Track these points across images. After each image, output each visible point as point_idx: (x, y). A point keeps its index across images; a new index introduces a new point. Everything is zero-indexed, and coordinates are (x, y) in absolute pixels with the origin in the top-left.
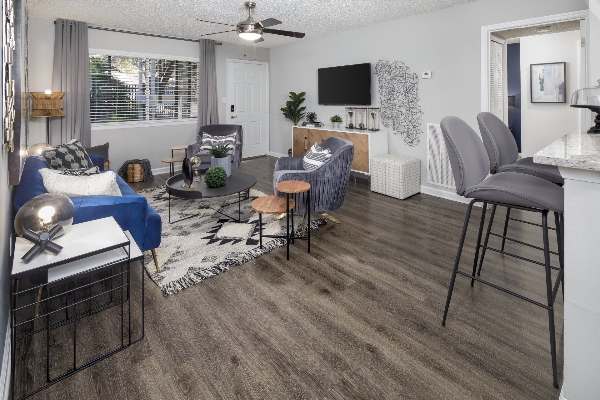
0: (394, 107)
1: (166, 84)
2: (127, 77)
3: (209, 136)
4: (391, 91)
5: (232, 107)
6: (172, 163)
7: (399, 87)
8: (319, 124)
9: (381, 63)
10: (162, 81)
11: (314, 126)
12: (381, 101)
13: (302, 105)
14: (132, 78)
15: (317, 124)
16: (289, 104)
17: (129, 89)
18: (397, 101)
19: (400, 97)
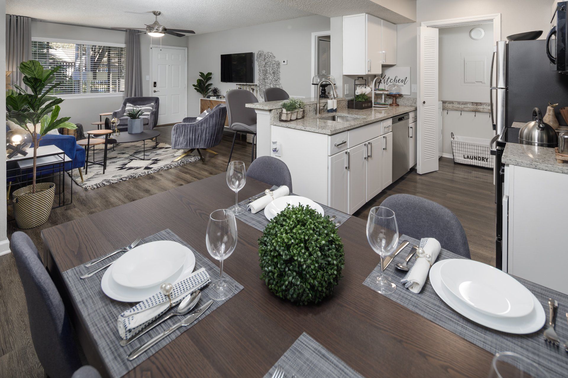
0: (266, 84)
1: (100, 63)
2: (64, 53)
3: (132, 105)
4: (265, 72)
5: (155, 83)
6: (100, 125)
7: (270, 70)
8: (220, 96)
9: (260, 53)
10: (97, 61)
11: (215, 98)
12: (259, 80)
13: (209, 82)
14: (68, 53)
15: (218, 96)
16: (199, 81)
17: (65, 67)
18: (268, 80)
19: (270, 77)
